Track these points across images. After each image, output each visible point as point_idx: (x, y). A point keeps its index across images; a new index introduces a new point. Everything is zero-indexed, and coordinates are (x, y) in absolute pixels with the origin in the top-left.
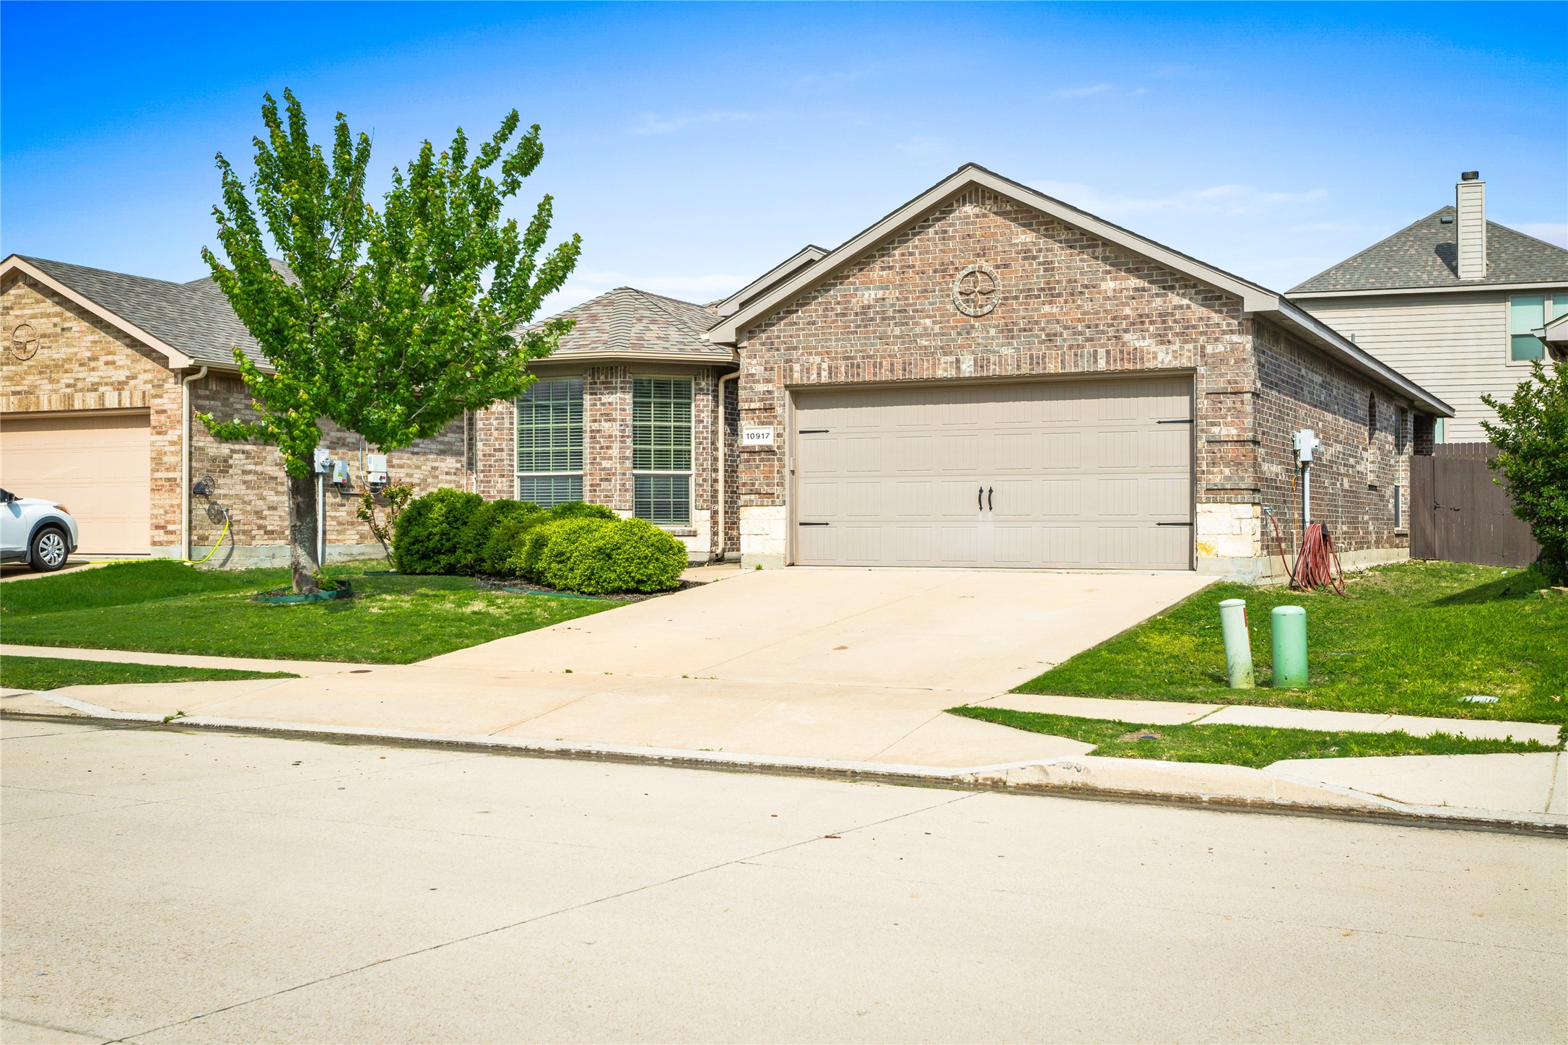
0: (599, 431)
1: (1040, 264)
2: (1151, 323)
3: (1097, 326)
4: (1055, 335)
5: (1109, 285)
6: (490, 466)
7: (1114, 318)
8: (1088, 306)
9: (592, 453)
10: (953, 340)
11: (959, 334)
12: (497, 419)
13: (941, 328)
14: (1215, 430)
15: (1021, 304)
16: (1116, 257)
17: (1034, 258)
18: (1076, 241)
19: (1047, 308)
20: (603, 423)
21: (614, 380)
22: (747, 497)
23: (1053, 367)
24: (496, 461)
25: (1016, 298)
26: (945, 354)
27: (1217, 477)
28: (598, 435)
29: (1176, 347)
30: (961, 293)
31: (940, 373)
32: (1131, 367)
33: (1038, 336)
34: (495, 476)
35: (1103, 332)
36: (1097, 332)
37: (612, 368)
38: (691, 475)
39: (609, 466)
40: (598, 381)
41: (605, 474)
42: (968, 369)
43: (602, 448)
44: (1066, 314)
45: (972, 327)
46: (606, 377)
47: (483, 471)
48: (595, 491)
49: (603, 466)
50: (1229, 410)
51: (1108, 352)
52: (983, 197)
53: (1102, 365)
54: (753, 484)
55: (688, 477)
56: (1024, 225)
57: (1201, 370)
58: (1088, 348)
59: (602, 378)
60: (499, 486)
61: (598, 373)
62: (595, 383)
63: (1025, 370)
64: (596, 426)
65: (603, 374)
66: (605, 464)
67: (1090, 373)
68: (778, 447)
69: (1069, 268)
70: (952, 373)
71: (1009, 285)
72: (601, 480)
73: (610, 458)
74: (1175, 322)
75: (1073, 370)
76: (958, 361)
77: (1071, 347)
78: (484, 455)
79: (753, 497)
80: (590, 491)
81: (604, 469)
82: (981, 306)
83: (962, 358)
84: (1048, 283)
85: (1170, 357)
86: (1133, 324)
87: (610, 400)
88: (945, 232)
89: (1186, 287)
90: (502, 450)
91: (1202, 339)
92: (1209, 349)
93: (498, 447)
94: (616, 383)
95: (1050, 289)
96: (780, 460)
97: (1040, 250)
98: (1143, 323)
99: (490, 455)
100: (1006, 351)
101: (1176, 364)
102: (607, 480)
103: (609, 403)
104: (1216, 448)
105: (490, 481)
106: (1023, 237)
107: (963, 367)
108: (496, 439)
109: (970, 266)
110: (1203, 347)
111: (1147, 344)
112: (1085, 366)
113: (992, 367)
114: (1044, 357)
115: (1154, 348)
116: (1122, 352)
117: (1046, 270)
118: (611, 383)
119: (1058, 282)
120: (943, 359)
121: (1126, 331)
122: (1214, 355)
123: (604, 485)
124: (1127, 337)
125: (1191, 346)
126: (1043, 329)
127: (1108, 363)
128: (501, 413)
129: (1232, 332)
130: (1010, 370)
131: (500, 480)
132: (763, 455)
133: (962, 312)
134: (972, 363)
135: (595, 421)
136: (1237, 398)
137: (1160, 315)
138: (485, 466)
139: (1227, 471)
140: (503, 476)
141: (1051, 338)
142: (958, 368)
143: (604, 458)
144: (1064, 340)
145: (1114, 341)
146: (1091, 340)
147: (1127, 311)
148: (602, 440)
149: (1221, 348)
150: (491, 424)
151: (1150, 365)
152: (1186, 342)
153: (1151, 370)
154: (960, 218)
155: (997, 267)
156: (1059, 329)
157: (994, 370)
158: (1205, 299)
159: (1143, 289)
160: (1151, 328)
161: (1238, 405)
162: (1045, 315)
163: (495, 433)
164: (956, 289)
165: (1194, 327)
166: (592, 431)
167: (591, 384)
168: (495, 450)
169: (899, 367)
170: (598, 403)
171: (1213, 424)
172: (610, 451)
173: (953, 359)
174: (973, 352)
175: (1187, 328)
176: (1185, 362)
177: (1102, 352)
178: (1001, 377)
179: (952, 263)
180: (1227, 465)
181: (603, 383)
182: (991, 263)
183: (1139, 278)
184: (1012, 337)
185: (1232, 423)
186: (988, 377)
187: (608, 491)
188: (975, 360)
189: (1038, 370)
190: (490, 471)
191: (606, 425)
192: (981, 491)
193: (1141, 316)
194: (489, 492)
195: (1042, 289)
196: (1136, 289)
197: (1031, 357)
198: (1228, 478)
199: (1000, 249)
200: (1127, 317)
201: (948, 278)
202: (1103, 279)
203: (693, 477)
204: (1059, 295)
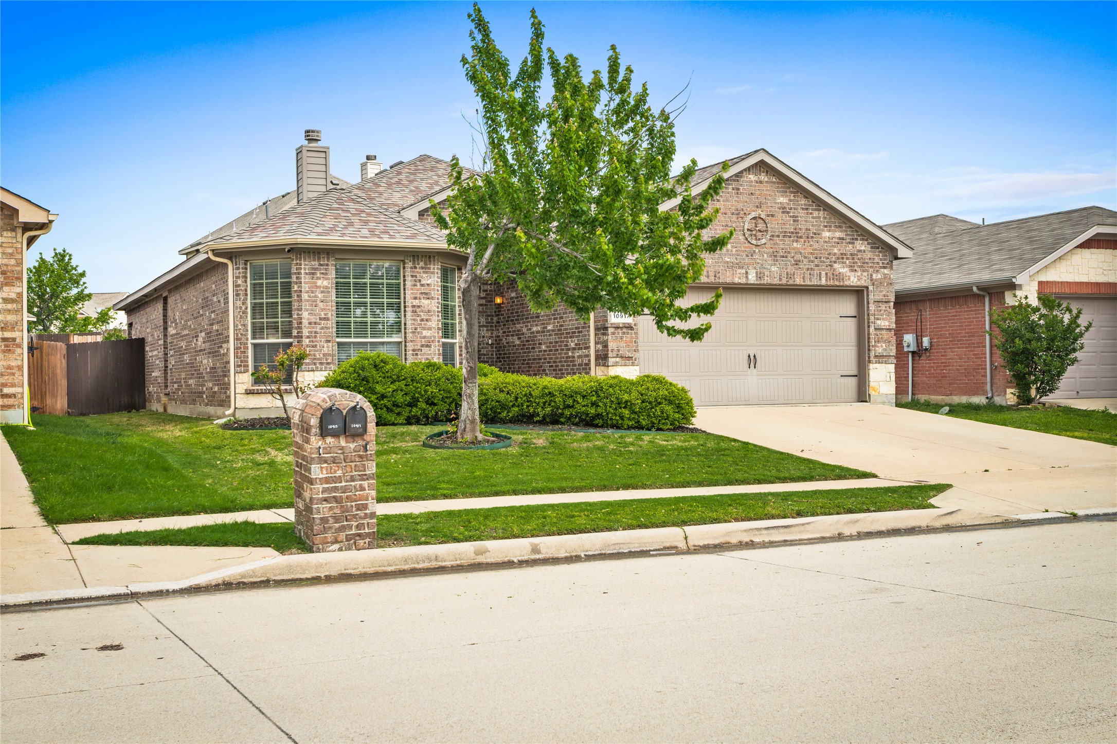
0: (419, 307)
1: (791, 217)
2: (847, 259)
3: (820, 258)
4: (799, 261)
5: (826, 234)
6: (316, 332)
7: (829, 254)
8: (816, 246)
9: (414, 324)
10: (744, 259)
11: (747, 256)
12: (322, 292)
13: (736, 251)
14: (879, 322)
15: (781, 240)
16: (830, 218)
17: (788, 213)
18: (810, 205)
19: (795, 244)
20: (423, 301)
21: (432, 266)
22: (614, 360)
23: (799, 281)
24: (322, 328)
25: (778, 236)
26: (740, 268)
27: (880, 349)
28: (418, 310)
29: (859, 274)
30: (748, 230)
31: (737, 280)
32: (837, 283)
33: (790, 261)
34: (321, 341)
35: (824, 262)
36: (821, 262)
37: (430, 257)
38: (456, 343)
39: (429, 334)
40: (418, 266)
41: (425, 341)
42: (752, 279)
43: (422, 320)
44: (805, 249)
45: (754, 252)
46: (426, 264)
47: (308, 337)
48: (417, 354)
49: (424, 335)
50: (885, 311)
51: (826, 274)
52: (760, 171)
53: (823, 282)
54: (618, 351)
55: (453, 345)
56: (783, 192)
57: (871, 288)
58: (816, 272)
59: (422, 264)
60: (325, 350)
61: (418, 260)
62: (415, 268)
63: (784, 281)
64: (416, 302)
65: (422, 261)
66: (425, 333)
67: (817, 286)
68: (635, 325)
69: (806, 221)
70: (743, 281)
71: (775, 228)
72: (422, 346)
73: (430, 329)
74: (858, 259)
75: (809, 283)
76: (747, 273)
77: (808, 269)
78: (310, 323)
79: (618, 359)
80: (413, 355)
81: (424, 337)
82: (759, 239)
83: (749, 271)
84: (795, 229)
85: (856, 280)
86: (838, 258)
87: (428, 282)
88: (738, 189)
89: (863, 240)
90: (328, 319)
91: (871, 270)
92: (874, 276)
93: (323, 316)
94: (434, 269)
95: (796, 233)
96: (636, 333)
97: (791, 209)
98: (843, 258)
99: (315, 323)
100: (774, 269)
101: (859, 283)
102: (427, 346)
103: (428, 285)
104: (878, 333)
105: (316, 346)
106: (782, 199)
107: (750, 277)
108: (322, 310)
109: (754, 213)
110: (871, 275)
111: (845, 270)
112: (815, 282)
113: (766, 278)
114: (794, 274)
115: (848, 274)
116: (833, 274)
117: (794, 221)
118: (429, 268)
119: (800, 229)
120: (739, 271)
121: (835, 262)
122: (876, 280)
123: (425, 350)
124: (836, 266)
125: (865, 274)
126: (793, 257)
127: (826, 280)
128: (327, 287)
129: (885, 268)
130: (776, 281)
131: (326, 345)
132: (624, 330)
133: (749, 242)
134: (754, 275)
135: (415, 298)
136: (887, 305)
137: (851, 255)
138: (309, 332)
139: (884, 345)
140: (329, 341)
141: (797, 263)
142: (747, 277)
143: (424, 329)
144: (805, 265)
145: (829, 268)
146: (817, 266)
147: (836, 251)
148: (422, 314)
149: (879, 276)
150: (316, 296)
151: (847, 283)
152: (864, 271)
153: (847, 286)
154: (747, 182)
155: (768, 216)
156: (801, 259)
157: (767, 280)
158: (872, 248)
159: (843, 239)
160: (847, 262)
161: (888, 309)
162: (794, 249)
163: (321, 305)
164: (746, 227)
165: (867, 263)
166: (413, 306)
167: (411, 268)
168: (320, 319)
169: (712, 274)
170: (418, 284)
171: (878, 319)
172: (429, 323)
173: (744, 271)
174: (755, 268)
175: (864, 263)
176: (863, 283)
177: (823, 273)
178: (770, 285)
179: (743, 210)
180: (885, 342)
181: (422, 268)
182: (764, 213)
183: (841, 232)
184: (777, 261)
185: (886, 319)
186: (763, 284)
187: (429, 354)
188: (757, 273)
189: (791, 282)
190: (315, 337)
191: (426, 302)
192: (749, 356)
193: (842, 254)
194: (314, 355)
195: (792, 233)
196: (840, 238)
197: (787, 274)
198: (885, 350)
199: (769, 205)
200: (835, 254)
201: (740, 219)
202: (823, 230)
203: (458, 345)
204: (801, 237)
